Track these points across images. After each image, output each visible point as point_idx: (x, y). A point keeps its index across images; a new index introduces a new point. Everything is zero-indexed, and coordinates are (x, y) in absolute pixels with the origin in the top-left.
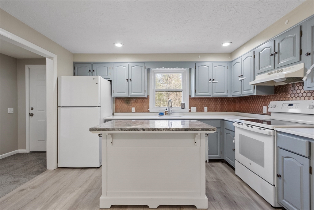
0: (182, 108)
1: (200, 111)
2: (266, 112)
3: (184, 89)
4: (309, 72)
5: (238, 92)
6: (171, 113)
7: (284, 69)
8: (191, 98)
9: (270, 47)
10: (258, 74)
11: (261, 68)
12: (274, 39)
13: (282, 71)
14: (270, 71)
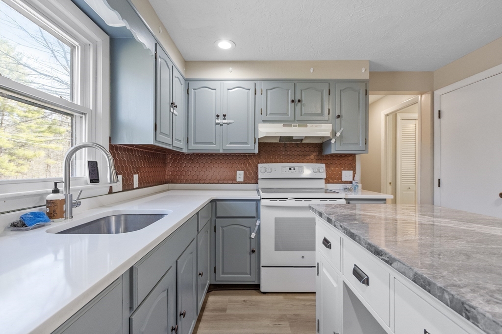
0: (92, 181)
1: (127, 186)
2: (242, 180)
3: (91, 108)
4: (338, 134)
5: (212, 143)
6: (78, 204)
7: (308, 124)
8: (112, 145)
9: (287, 90)
10: (264, 121)
11: (270, 114)
12: (295, 82)
13: (306, 126)
14: (286, 122)
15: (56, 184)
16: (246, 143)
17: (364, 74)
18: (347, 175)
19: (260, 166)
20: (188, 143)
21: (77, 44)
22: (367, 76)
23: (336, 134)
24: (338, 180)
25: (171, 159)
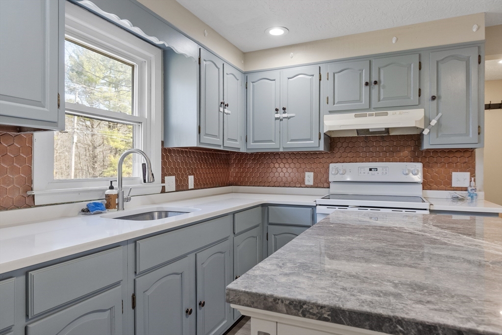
1: (181, 186)
2: (311, 183)
3: (146, 117)
4: (434, 122)
5: (271, 141)
6: (128, 200)
7: (389, 112)
8: (165, 148)
9: (360, 70)
10: (331, 112)
11: (339, 102)
12: (370, 60)
13: (387, 114)
14: (359, 111)
15: (111, 182)
16: (309, 140)
17: (477, 34)
18: (460, 178)
19: (332, 165)
20: (246, 141)
21: (135, 64)
22: (481, 36)
23: (430, 122)
24: (447, 185)
25: (235, 159)
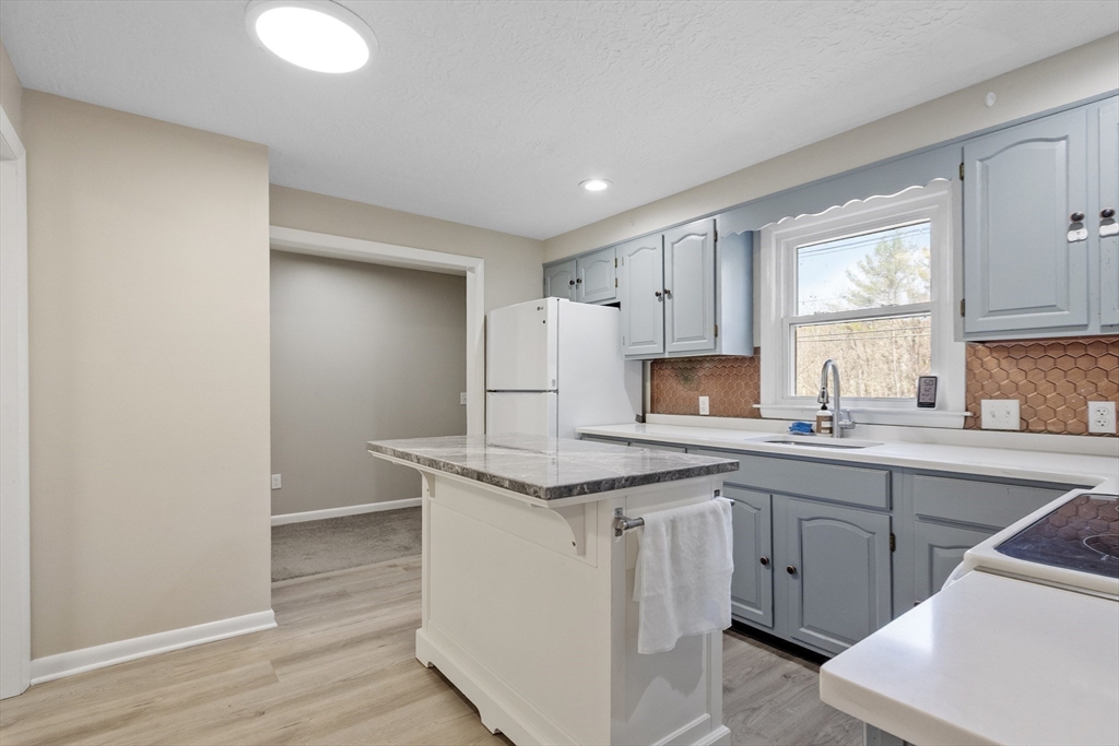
0: (921, 405)
6: (848, 426)
